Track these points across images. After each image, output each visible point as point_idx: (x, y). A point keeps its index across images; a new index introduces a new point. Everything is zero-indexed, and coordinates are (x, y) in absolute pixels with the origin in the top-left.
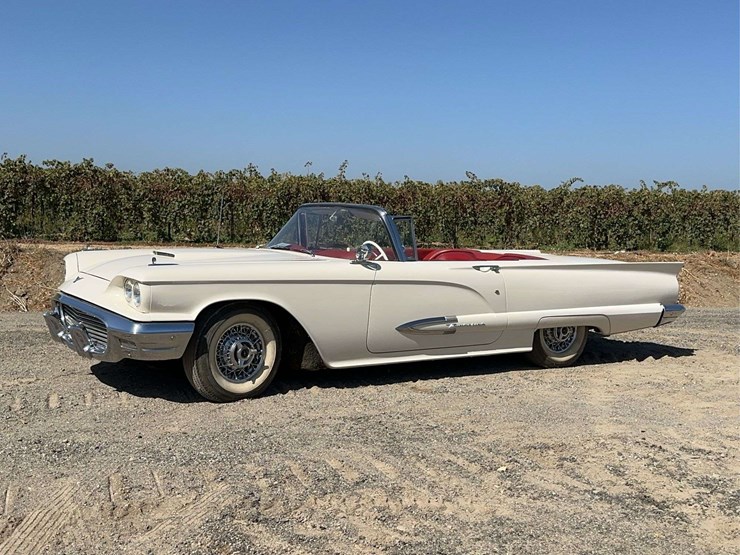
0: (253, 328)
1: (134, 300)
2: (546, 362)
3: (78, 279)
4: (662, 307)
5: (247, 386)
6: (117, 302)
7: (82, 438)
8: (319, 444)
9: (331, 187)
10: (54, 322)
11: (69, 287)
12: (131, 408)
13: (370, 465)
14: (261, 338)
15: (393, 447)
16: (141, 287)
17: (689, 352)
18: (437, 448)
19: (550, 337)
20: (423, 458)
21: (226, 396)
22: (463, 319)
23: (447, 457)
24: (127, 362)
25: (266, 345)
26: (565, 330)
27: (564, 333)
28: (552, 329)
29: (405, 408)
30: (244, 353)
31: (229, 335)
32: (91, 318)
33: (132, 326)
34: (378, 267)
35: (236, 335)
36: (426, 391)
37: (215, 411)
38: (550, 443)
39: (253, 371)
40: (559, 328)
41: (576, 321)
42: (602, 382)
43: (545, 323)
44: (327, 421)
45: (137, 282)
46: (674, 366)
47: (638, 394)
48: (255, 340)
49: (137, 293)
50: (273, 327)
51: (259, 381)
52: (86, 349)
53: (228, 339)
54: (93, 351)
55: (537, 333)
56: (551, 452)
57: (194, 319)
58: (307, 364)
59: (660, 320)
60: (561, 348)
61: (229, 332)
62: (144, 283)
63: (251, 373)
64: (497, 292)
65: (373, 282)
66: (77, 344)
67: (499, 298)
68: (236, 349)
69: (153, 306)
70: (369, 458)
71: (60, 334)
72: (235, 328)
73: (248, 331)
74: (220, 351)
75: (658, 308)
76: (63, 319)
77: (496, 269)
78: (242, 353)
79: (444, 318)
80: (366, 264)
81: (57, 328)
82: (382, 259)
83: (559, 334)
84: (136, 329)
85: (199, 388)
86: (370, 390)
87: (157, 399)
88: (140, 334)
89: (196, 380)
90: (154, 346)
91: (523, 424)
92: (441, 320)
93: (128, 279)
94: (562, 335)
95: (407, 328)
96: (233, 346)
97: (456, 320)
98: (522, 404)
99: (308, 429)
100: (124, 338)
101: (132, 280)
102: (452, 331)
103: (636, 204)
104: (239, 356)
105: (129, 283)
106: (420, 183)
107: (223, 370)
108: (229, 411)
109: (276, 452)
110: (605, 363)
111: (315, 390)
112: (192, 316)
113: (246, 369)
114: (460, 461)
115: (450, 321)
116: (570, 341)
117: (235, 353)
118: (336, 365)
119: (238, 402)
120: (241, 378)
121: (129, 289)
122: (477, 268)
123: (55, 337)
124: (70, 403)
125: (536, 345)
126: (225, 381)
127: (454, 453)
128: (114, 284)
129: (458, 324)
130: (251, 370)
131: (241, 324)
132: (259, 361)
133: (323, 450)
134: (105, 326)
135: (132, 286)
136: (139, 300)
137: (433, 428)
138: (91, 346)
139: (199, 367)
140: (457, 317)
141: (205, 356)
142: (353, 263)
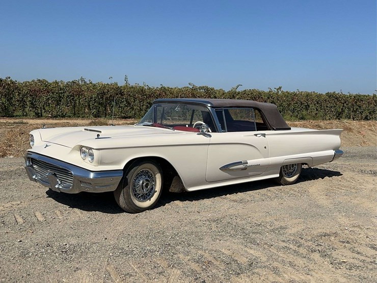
0: (150, 171)
1: (89, 158)
3: (47, 146)
4: (334, 151)
5: (148, 203)
6: (76, 159)
13: (246, 252)
14: (153, 176)
16: (95, 152)
19: (286, 169)
21: (138, 210)
22: (251, 162)
25: (156, 180)
26: (293, 165)
28: (287, 165)
30: (147, 186)
31: (139, 176)
33: (89, 174)
34: (210, 136)
39: (150, 195)
40: (290, 165)
43: (286, 163)
45: (91, 149)
49: (91, 155)
50: (160, 170)
51: (153, 200)
53: (138, 178)
54: (60, 187)
55: (282, 168)
57: (122, 168)
58: (174, 189)
59: (334, 158)
61: (138, 174)
62: (96, 149)
64: (265, 147)
65: (209, 144)
67: (266, 150)
68: (143, 183)
69: (101, 162)
70: (242, 247)
71: (34, 177)
72: (141, 172)
73: (147, 173)
75: (332, 152)
77: (264, 135)
78: (146, 184)
79: (241, 162)
80: (204, 134)
81: (32, 173)
83: (290, 168)
84: (92, 175)
85: (124, 206)
86: (207, 202)
87: (97, 212)
88: (95, 178)
89: (122, 202)
90: (103, 185)
92: (240, 163)
93: (84, 147)
94: (292, 168)
95: (225, 168)
96: (141, 182)
97: (247, 163)
100: (84, 181)
101: (87, 148)
102: (245, 169)
103: (268, 98)
104: (144, 187)
105: (84, 148)
107: (135, 195)
111: (178, 202)
112: (121, 166)
113: (146, 194)
115: (244, 164)
116: (294, 171)
117: (142, 186)
118: (191, 189)
119: (144, 213)
120: (144, 199)
121: (84, 152)
122: (256, 135)
123: (31, 179)
124: (50, 217)
125: (281, 174)
126: (137, 202)
127: (284, 241)
128: (74, 149)
129: (248, 165)
130: (148, 194)
131: (144, 169)
132: (152, 189)
133: (213, 242)
134: (71, 174)
135: (87, 151)
136: (93, 159)
137: (259, 225)
138: (60, 185)
139: (125, 194)
140: (248, 161)
141: (126, 188)
142: (198, 134)
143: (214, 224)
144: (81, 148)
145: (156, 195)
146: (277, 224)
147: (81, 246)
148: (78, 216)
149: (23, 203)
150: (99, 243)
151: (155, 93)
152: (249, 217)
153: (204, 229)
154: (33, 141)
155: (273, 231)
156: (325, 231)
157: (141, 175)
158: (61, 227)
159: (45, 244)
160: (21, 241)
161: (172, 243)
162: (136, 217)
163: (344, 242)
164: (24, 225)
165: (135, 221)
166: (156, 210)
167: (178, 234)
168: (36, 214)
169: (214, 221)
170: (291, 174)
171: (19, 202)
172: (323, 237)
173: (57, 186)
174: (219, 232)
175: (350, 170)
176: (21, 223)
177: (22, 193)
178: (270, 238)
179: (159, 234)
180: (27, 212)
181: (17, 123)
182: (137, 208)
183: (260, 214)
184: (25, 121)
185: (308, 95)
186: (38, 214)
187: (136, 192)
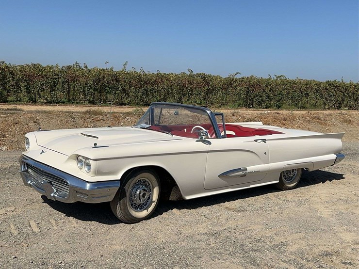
0: (147, 180)
1: (85, 169)
2: (284, 187)
3: (43, 152)
4: (336, 156)
5: (144, 213)
6: (72, 168)
10: (25, 175)
14: (151, 185)
16: (91, 162)
19: (286, 174)
21: (135, 220)
22: (250, 169)
24: (79, 203)
25: (153, 189)
26: (294, 170)
28: (287, 171)
30: (144, 196)
32: (55, 177)
33: (86, 185)
37: (130, 230)
39: (146, 204)
40: (290, 170)
43: (286, 168)
45: (88, 159)
48: (148, 187)
49: (88, 165)
50: (157, 179)
51: (150, 209)
53: (135, 187)
54: (56, 196)
55: (281, 173)
56: (335, 258)
57: (119, 179)
58: (173, 197)
59: (335, 161)
60: (290, 180)
61: (135, 184)
62: (93, 160)
64: (265, 153)
65: (208, 152)
67: (265, 157)
68: (140, 193)
69: (98, 172)
71: (29, 182)
73: (144, 182)
74: (131, 194)
75: (333, 156)
77: (264, 141)
79: (241, 169)
80: (204, 141)
81: (27, 177)
83: (290, 173)
84: (88, 186)
85: (120, 216)
86: (204, 210)
87: (93, 222)
88: (91, 189)
89: (119, 212)
90: (99, 195)
91: (303, 234)
92: (239, 170)
93: (80, 156)
94: (292, 173)
95: (224, 175)
96: (138, 192)
97: (247, 170)
100: (80, 191)
101: (84, 157)
102: (244, 175)
103: (267, 86)
104: (141, 197)
105: (80, 158)
106: (165, 74)
107: (132, 205)
111: (175, 210)
112: (119, 177)
113: (143, 204)
115: (243, 170)
116: (294, 176)
117: (139, 195)
118: (188, 198)
119: (140, 223)
120: (141, 209)
121: (81, 161)
122: (256, 141)
123: (26, 184)
124: (45, 228)
125: (280, 179)
126: (133, 212)
127: (284, 261)
128: (70, 158)
129: (247, 172)
130: (145, 203)
131: (141, 179)
132: (149, 198)
133: (211, 262)
134: (66, 182)
135: (84, 160)
136: (89, 169)
137: (259, 241)
138: (55, 193)
139: (122, 205)
140: (247, 168)
141: (124, 199)
142: (197, 141)
143: (212, 239)
144: (77, 158)
145: (153, 205)
146: (278, 240)
147: (77, 264)
148: (73, 226)
149: (17, 209)
150: (94, 261)
151: (151, 79)
152: (248, 230)
153: (202, 244)
154: (28, 143)
155: (273, 248)
156: (326, 249)
157: (138, 185)
158: (56, 240)
159: (40, 262)
160: (15, 257)
161: (170, 262)
162: (133, 228)
163: (346, 263)
164: (18, 237)
165: (131, 233)
166: (153, 220)
167: (175, 251)
168: (31, 224)
169: (213, 235)
170: (291, 179)
171: (13, 208)
172: (325, 257)
173: (52, 195)
174: (218, 249)
175: (351, 171)
176: (15, 235)
177: (17, 197)
178: (270, 257)
179: (156, 251)
180: (21, 221)
181: (11, 110)
182: (133, 219)
183: (260, 227)
184: (19, 107)
185: (307, 83)
186: (33, 223)
187: (133, 202)
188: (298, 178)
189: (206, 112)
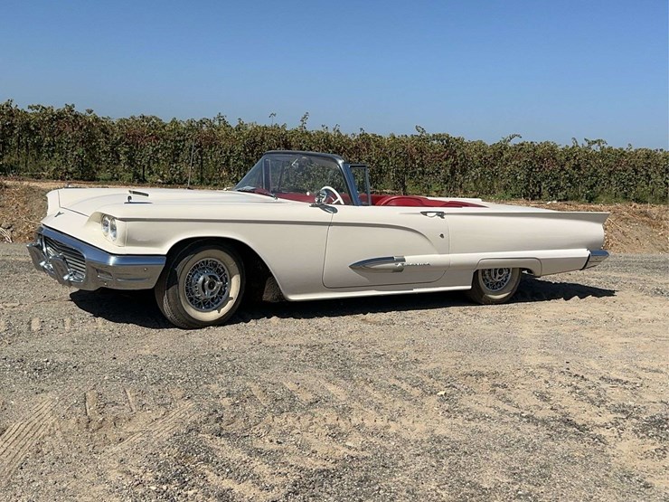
0: (219, 262)
1: (111, 234)
2: (483, 299)
3: (59, 214)
4: (589, 252)
5: (213, 315)
6: (95, 236)
7: (61, 358)
8: (278, 368)
9: (292, 137)
10: (37, 253)
11: (51, 221)
12: (106, 332)
13: (323, 388)
14: (226, 272)
15: (344, 371)
16: (117, 223)
17: (611, 293)
18: (383, 373)
19: (488, 277)
20: (371, 382)
21: (194, 324)
22: (411, 259)
23: (392, 381)
24: (103, 291)
25: (231, 278)
26: (501, 271)
27: (500, 273)
28: (490, 270)
29: (355, 338)
30: (211, 285)
31: (198, 269)
32: (70, 250)
33: (108, 259)
34: (335, 211)
35: (204, 268)
36: (375, 323)
37: (183, 336)
38: (485, 371)
39: (219, 301)
40: (495, 269)
41: (512, 263)
42: (532, 317)
43: (483, 264)
44: (285, 348)
45: (114, 218)
46: (596, 304)
47: (564, 329)
48: (221, 274)
49: (114, 229)
50: (238, 262)
51: (224, 310)
52: (66, 277)
53: (196, 272)
54: (72, 279)
55: (476, 273)
56: (485, 379)
57: (165, 253)
58: (268, 296)
59: (586, 264)
60: (496, 287)
61: (197, 265)
62: (120, 219)
63: (216, 303)
64: (442, 236)
65: (330, 224)
66: (57, 273)
67: (442, 241)
68: (204, 281)
69: (128, 240)
70: (323, 382)
71: (42, 264)
72: (203, 262)
73: (215, 265)
74: (189, 283)
75: (585, 253)
76: (44, 250)
77: (441, 215)
78: (209, 285)
79: (393, 258)
80: (324, 207)
81: (39, 258)
82: (339, 203)
83: (495, 274)
84: (112, 261)
85: (169, 314)
86: (324, 321)
87: (130, 325)
88: (115, 266)
89: (166, 308)
90: (128, 277)
91: (461, 354)
92: (391, 259)
93: (105, 215)
94: (498, 275)
95: (360, 266)
96: (201, 279)
97: (404, 260)
98: (460, 336)
99: (267, 354)
100: (101, 269)
101: (109, 217)
102: (400, 270)
104: (206, 287)
105: (107, 219)
106: (374, 135)
107: (191, 300)
108: (196, 336)
109: (239, 374)
110: (535, 301)
111: (274, 319)
112: (164, 250)
113: (213, 300)
114: (404, 386)
115: (398, 261)
116: (505, 281)
117: (203, 285)
118: (294, 298)
119: (205, 330)
120: (208, 307)
121: (107, 225)
122: (425, 213)
123: (38, 267)
124: (51, 326)
125: (475, 282)
126: (193, 311)
127: (398, 378)
128: (91, 219)
129: (405, 264)
130: (216, 301)
131: (209, 259)
132: (224, 292)
134: (83, 257)
135: (110, 222)
136: (115, 235)
137: (380, 356)
138: (70, 275)
139: (170, 296)
140: (405, 257)
141: (174, 287)
142: (312, 206)
143: (304, 351)
144: (104, 220)
145: (230, 304)
146: (412, 357)
148: (95, 327)
149: (22, 306)
151: (349, 145)
153: (284, 355)
155: (395, 364)
156: (481, 370)
159: (17, 359)
162: (188, 335)
167: (234, 360)
168: (32, 321)
169: (310, 347)
170: (500, 287)
171: (17, 304)
180: (19, 318)
182: (192, 321)
185: (649, 155)
186: (35, 321)
187: (192, 294)
188: (512, 286)
189: (337, 162)
